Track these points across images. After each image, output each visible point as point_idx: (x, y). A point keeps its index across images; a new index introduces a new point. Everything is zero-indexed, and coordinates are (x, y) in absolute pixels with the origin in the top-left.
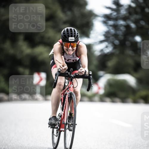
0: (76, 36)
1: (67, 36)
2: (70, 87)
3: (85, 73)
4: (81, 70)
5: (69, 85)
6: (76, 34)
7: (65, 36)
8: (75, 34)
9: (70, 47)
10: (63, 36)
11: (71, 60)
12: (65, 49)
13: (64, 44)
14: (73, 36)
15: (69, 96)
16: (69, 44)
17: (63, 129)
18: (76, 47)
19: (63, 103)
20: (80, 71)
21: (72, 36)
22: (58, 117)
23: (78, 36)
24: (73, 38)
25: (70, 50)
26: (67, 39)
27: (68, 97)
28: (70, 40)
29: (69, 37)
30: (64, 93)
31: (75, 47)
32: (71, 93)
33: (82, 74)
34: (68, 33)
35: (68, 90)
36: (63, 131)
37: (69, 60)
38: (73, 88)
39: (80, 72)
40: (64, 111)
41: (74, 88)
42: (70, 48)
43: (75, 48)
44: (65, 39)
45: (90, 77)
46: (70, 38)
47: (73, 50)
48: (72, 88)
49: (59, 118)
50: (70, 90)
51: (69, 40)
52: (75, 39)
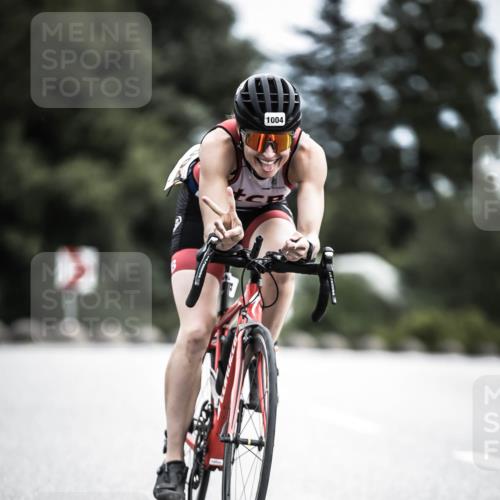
0: (291, 107)
1: (258, 109)
2: (250, 305)
3: (310, 252)
4: (296, 241)
5: (246, 294)
6: (293, 101)
7: (249, 106)
8: (287, 98)
9: (270, 148)
10: (242, 106)
11: (261, 197)
12: (250, 155)
13: (244, 138)
14: (281, 106)
15: (246, 338)
16: (263, 135)
17: (220, 462)
18: (291, 147)
19: (220, 363)
20: (292, 244)
21: (275, 109)
22: (201, 415)
23: (297, 105)
24: (282, 115)
25: (268, 160)
26: (256, 118)
27: (243, 341)
28: (270, 124)
29: (265, 110)
30: (224, 326)
31: (285, 149)
32: (254, 327)
33: (298, 258)
34: (261, 97)
35: (244, 317)
36: (220, 468)
37: (255, 200)
38: (260, 309)
39: (292, 250)
40: (224, 392)
41: (263, 307)
42: (270, 153)
43: (287, 152)
44: (251, 118)
45: (325, 267)
46: (267, 115)
47: (279, 159)
48: (257, 308)
49: (206, 420)
50: (251, 315)
51: (266, 123)
52: (287, 120)
